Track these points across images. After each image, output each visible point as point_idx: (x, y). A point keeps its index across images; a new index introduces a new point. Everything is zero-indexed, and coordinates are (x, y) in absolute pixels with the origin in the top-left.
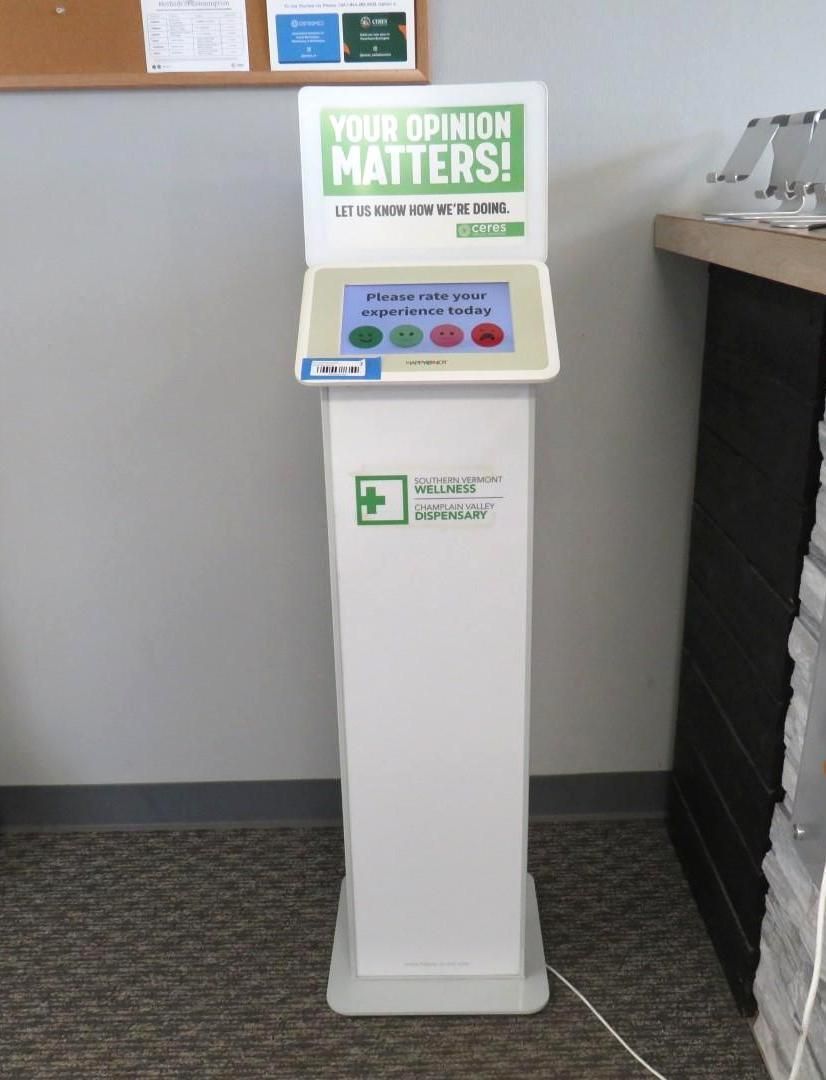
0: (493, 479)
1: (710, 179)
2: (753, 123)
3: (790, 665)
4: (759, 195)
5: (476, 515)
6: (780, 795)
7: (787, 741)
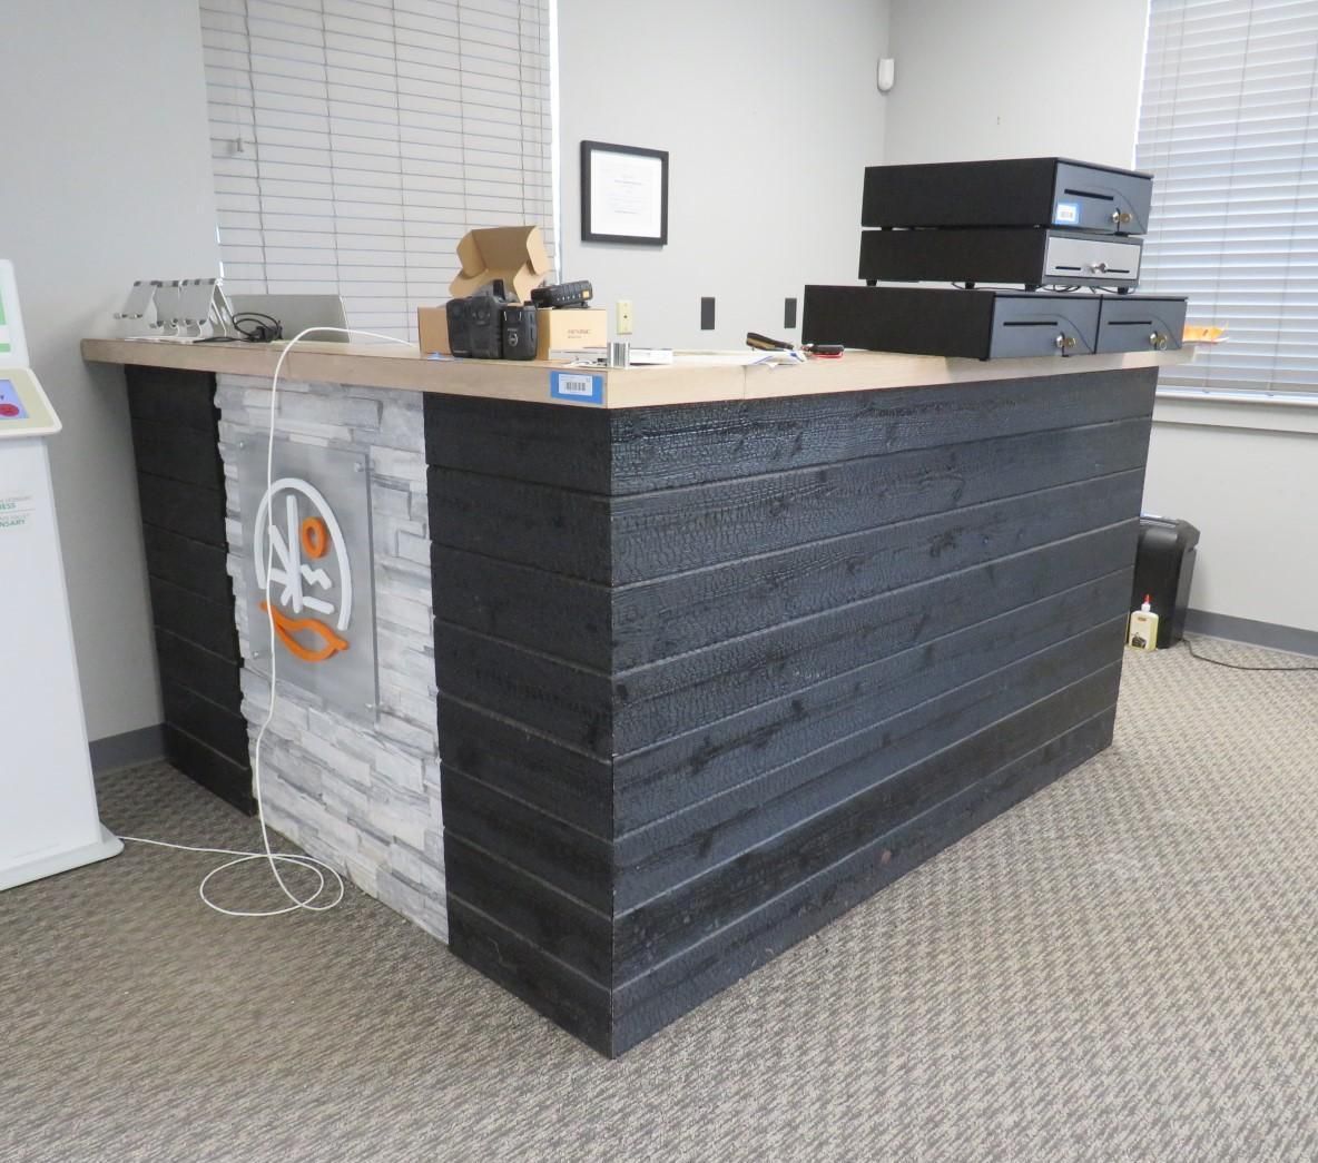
0: (26, 498)
1: (116, 317)
2: (137, 284)
3: (230, 580)
4: (152, 326)
5: (18, 522)
6: (241, 662)
7: (238, 628)
